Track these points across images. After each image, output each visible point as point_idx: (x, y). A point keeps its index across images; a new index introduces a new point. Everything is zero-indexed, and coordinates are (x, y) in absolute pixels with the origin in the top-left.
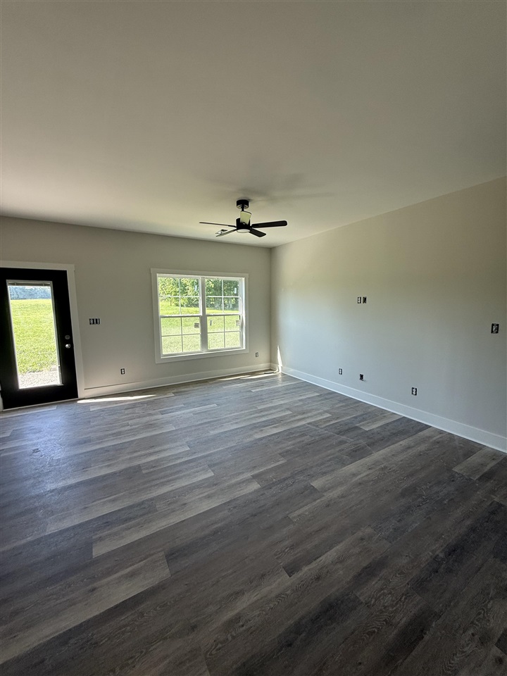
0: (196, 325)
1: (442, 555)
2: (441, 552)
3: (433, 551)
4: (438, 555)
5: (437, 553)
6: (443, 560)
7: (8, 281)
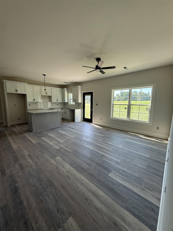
0: (126, 108)
1: (16, 185)
2: (17, 185)
3: (19, 183)
4: (17, 183)
5: (18, 184)
6: (15, 184)
7: (85, 95)
